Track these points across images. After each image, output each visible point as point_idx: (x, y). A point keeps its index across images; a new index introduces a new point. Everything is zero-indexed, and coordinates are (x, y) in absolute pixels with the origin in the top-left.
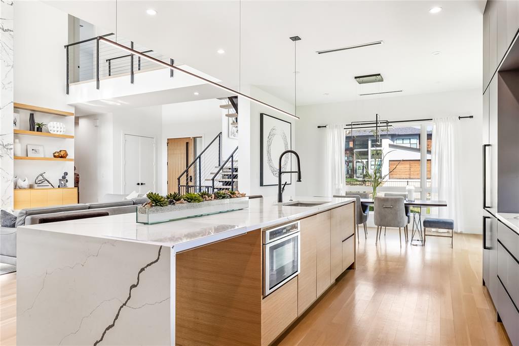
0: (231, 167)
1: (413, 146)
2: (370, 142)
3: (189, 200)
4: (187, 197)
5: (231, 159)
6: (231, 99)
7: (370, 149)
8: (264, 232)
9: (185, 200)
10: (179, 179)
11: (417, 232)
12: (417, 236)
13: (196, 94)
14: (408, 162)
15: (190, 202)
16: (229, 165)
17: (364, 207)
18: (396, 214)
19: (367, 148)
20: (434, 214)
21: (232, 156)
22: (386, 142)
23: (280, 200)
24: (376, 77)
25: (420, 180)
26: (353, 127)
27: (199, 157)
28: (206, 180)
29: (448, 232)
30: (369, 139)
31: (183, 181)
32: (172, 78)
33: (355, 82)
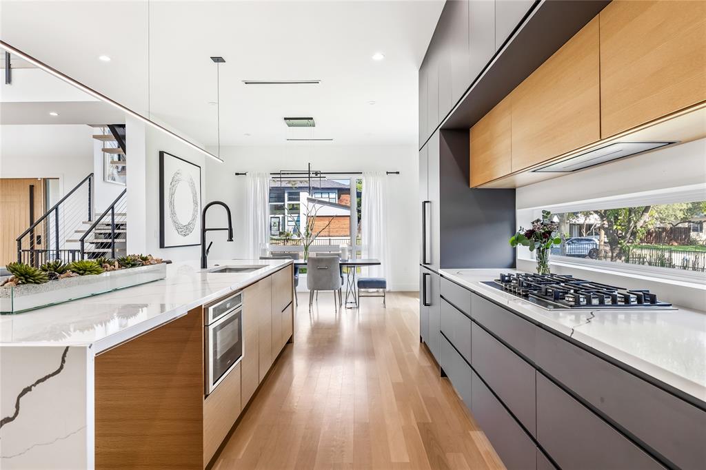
0: (111, 223)
1: (332, 201)
2: (286, 195)
3: (81, 272)
4: (75, 267)
5: (110, 212)
6: (112, 127)
7: (287, 202)
8: (206, 309)
9: (73, 272)
10: (19, 240)
11: (351, 294)
12: (351, 299)
13: (54, 114)
14: (327, 218)
15: (82, 274)
16: (107, 219)
17: (296, 269)
18: (331, 275)
19: (284, 201)
20: (365, 273)
21: (112, 207)
22: (304, 196)
23: (204, 265)
24: (308, 121)
25: (349, 238)
26: (282, 176)
27: (56, 208)
28: (67, 241)
29: (378, 292)
30: (286, 192)
31: (26, 244)
32: (8, 85)
33: (284, 123)
